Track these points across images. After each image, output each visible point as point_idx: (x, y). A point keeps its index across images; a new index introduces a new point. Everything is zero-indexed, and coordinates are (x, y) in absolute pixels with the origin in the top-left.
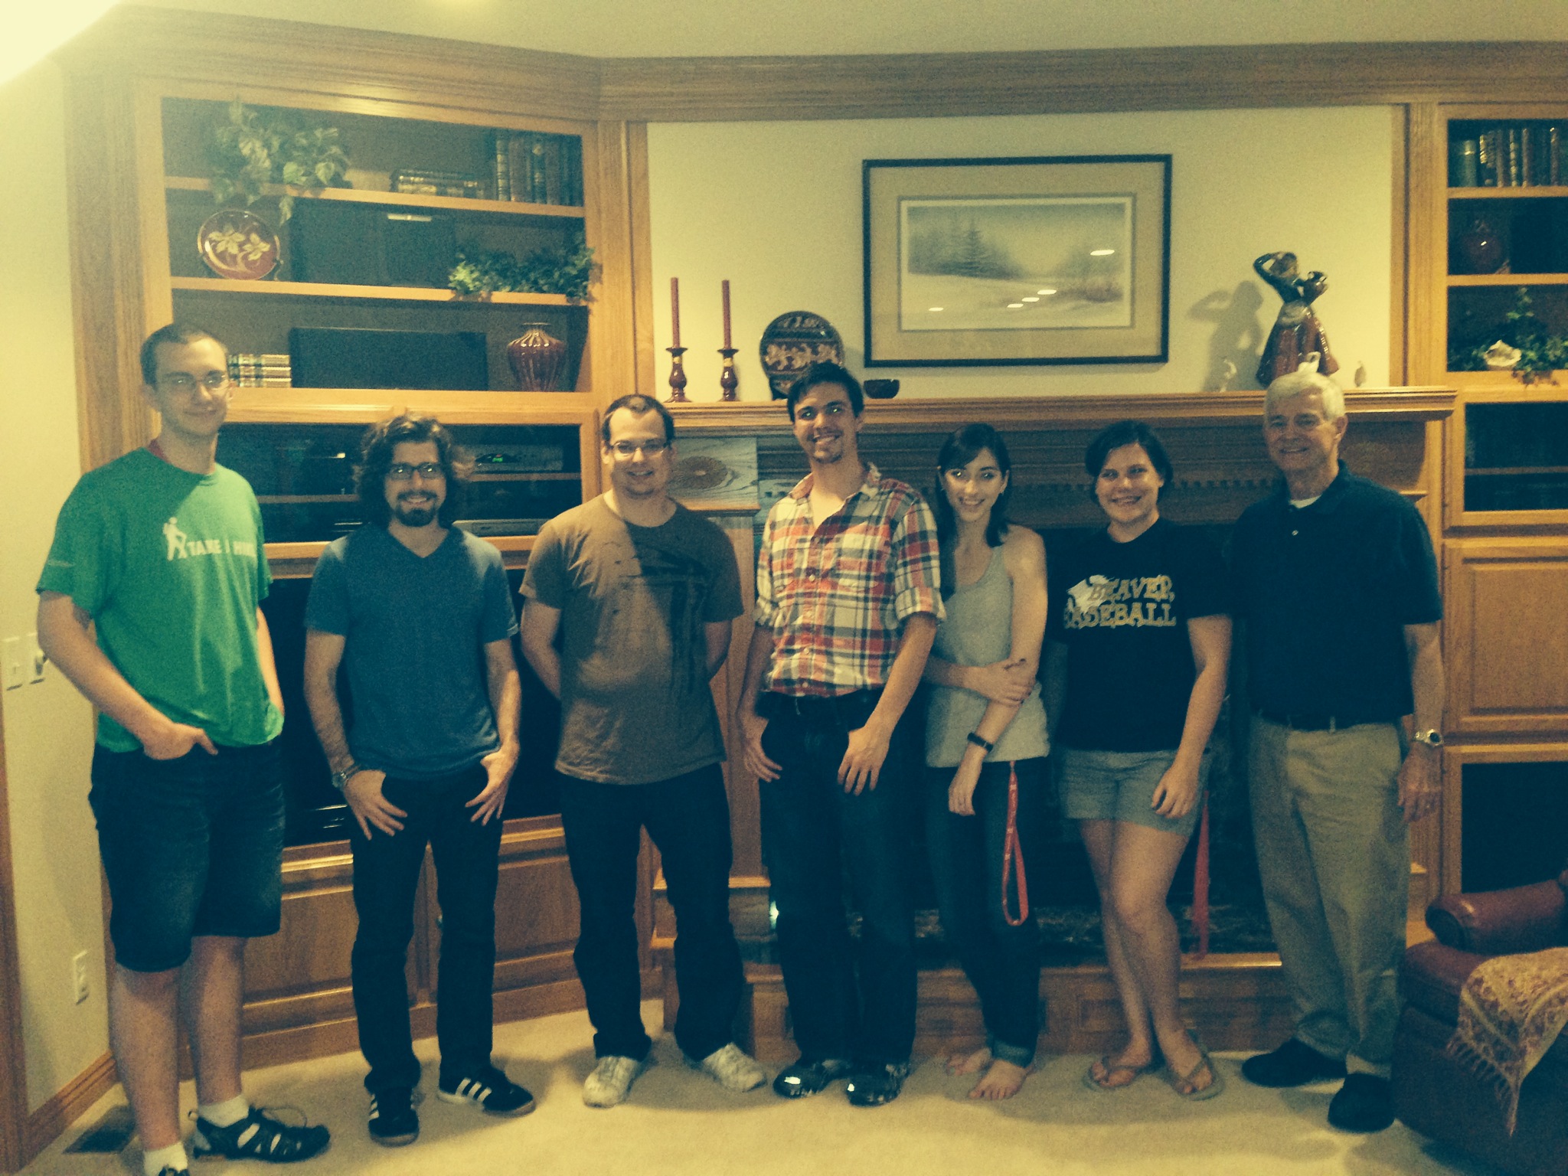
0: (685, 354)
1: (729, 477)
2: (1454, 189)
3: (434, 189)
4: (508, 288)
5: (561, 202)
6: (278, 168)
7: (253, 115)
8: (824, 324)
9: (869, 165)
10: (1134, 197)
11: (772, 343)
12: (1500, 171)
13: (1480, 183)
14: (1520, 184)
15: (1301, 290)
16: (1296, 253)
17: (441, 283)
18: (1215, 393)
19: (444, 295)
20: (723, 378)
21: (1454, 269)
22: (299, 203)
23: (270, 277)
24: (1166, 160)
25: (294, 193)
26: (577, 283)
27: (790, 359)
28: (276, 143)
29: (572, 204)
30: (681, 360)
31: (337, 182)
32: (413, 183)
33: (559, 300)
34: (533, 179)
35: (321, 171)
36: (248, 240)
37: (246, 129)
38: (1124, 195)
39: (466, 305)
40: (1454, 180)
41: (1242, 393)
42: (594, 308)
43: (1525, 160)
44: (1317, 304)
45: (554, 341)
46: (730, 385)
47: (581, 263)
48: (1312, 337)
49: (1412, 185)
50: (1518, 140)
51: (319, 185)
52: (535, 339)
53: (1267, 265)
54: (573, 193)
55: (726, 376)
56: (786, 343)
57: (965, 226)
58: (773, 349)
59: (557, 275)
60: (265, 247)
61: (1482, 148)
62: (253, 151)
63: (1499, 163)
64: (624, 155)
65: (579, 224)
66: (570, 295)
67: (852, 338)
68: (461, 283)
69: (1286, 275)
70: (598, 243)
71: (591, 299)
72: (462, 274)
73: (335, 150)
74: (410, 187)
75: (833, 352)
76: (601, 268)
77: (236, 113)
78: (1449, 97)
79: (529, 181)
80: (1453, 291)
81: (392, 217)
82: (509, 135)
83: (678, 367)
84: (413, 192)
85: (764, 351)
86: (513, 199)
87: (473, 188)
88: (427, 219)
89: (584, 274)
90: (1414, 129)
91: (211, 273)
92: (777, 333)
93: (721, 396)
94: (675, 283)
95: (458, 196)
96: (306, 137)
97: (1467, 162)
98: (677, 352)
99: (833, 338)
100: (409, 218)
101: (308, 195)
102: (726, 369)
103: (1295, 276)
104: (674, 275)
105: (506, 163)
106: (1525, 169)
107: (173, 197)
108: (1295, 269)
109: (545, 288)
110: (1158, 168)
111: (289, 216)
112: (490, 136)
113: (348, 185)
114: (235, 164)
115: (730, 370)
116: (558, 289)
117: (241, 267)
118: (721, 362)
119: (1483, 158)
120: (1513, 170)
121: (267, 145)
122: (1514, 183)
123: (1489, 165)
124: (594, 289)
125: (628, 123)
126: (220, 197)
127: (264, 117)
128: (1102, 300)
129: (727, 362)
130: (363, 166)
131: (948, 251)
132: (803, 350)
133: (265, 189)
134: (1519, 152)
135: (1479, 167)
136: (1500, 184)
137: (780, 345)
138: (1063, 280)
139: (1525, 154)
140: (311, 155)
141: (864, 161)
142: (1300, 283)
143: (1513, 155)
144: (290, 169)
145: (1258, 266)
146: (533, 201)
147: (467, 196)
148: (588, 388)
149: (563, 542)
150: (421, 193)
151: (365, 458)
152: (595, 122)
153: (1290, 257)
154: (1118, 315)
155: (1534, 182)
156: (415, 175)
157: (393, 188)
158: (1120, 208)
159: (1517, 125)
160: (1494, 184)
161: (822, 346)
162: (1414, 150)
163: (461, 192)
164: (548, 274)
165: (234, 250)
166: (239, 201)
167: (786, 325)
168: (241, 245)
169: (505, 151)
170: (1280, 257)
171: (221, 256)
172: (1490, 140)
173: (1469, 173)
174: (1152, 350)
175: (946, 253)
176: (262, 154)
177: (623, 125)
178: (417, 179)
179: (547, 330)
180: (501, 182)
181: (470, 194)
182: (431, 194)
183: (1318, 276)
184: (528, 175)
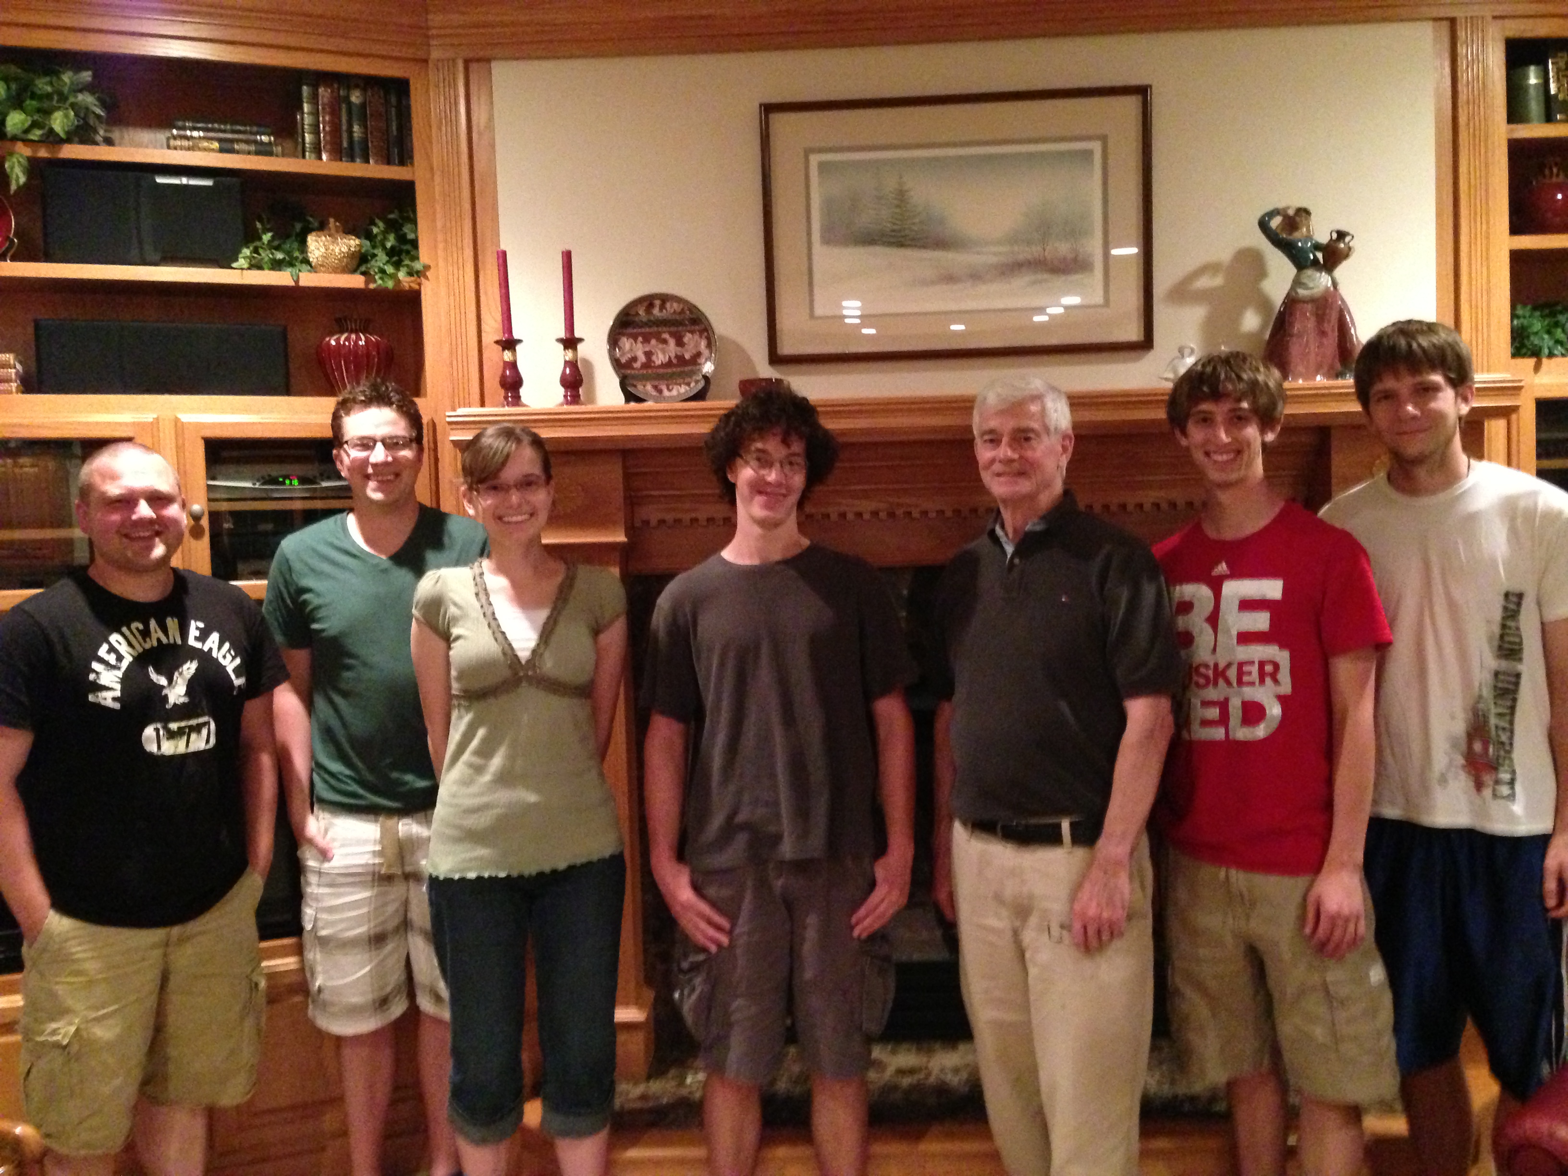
2: (1513, 127)
3: (216, 145)
5: (389, 162)
8: (693, 308)
9: (768, 109)
10: (1104, 139)
11: (624, 335)
13: (1549, 119)
15: (1320, 255)
16: (1310, 209)
17: (225, 259)
20: (563, 376)
21: (1517, 227)
25: (27, 152)
27: (649, 354)
30: (514, 355)
31: (87, 137)
32: (190, 138)
34: (350, 132)
35: (59, 123)
40: (1515, 116)
42: (426, 293)
46: (574, 384)
48: (1334, 315)
49: (1462, 119)
51: (56, 141)
53: (1275, 223)
54: (399, 150)
55: (568, 371)
56: (641, 334)
57: (891, 184)
58: (625, 342)
61: (1551, 75)
64: (462, 101)
65: (408, 188)
69: (1297, 235)
70: (431, 211)
73: (84, 97)
74: (187, 143)
78: (1506, 8)
79: (345, 136)
80: (1518, 258)
81: (161, 180)
82: (317, 77)
83: (510, 364)
84: (188, 149)
85: (613, 344)
86: (324, 157)
87: (269, 143)
88: (208, 182)
90: (1462, 49)
92: (630, 322)
93: (561, 399)
94: (501, 258)
95: (249, 153)
97: (1532, 92)
98: (509, 345)
99: (703, 326)
100: (184, 180)
101: (45, 153)
102: (567, 363)
103: (1309, 237)
105: (315, 114)
108: (1310, 228)
110: (1132, 103)
111: (23, 181)
113: (105, 142)
115: (572, 364)
119: (1553, 87)
123: (1561, 95)
125: (467, 62)
128: (1066, 272)
129: (569, 355)
131: (870, 216)
132: (665, 342)
135: (1548, 98)
137: (634, 337)
140: (48, 102)
141: (763, 105)
142: (1317, 247)
144: (15, 120)
145: (1263, 226)
147: (257, 153)
148: (422, 393)
150: (200, 150)
152: (426, 61)
153: (1304, 212)
154: (1088, 291)
156: (193, 129)
158: (1087, 155)
161: (689, 336)
162: (1463, 77)
163: (252, 148)
167: (641, 311)
169: (314, 100)
170: (1291, 212)
173: (1534, 107)
174: (1133, 335)
175: (868, 219)
177: (461, 64)
178: (195, 134)
180: (308, 137)
181: (264, 151)
182: (211, 150)
183: (1341, 235)
184: (344, 127)
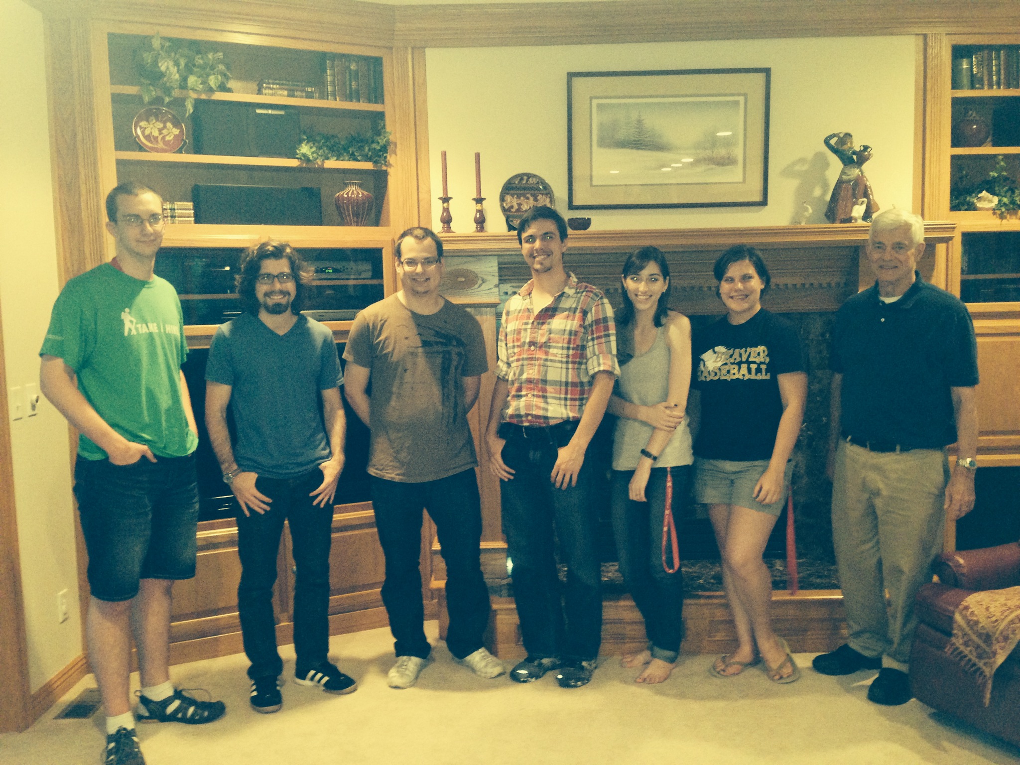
0: (451, 201)
1: (480, 282)
2: (954, 91)
3: (286, 93)
4: (335, 158)
5: (370, 101)
6: (185, 79)
7: (167, 44)
8: (542, 181)
9: (571, 75)
10: (745, 95)
11: (508, 194)
12: (986, 78)
13: (973, 87)
14: (999, 87)
15: (855, 157)
16: (852, 134)
17: (291, 154)
18: (799, 226)
19: (293, 163)
20: (476, 217)
21: (955, 143)
22: (198, 103)
23: (180, 151)
24: (767, 71)
25: (194, 96)
26: (380, 154)
27: (519, 205)
28: (182, 62)
29: (376, 102)
30: (448, 205)
31: (223, 88)
32: (272, 89)
33: (368, 166)
34: (351, 85)
35: (213, 81)
36: (165, 127)
37: (163, 53)
38: (739, 95)
39: (308, 169)
40: (955, 85)
41: (817, 226)
42: (391, 171)
43: (1002, 72)
44: (865, 167)
45: (365, 193)
46: (480, 222)
47: (382, 142)
48: (862, 188)
49: (929, 87)
50: (998, 58)
51: (211, 90)
52: (353, 192)
53: (833, 142)
54: (377, 95)
55: (478, 216)
56: (516, 194)
57: (634, 116)
58: (508, 198)
59: (367, 149)
60: (176, 131)
61: (974, 63)
62: (168, 68)
63: (985, 72)
64: (410, 69)
65: (381, 115)
66: (376, 162)
67: (560, 191)
68: (304, 155)
69: (845, 147)
70: (394, 129)
71: (388, 165)
72: (305, 149)
73: (221, 67)
74: (271, 92)
75: (548, 200)
76: (395, 144)
77: (156, 44)
78: (954, 29)
79: (348, 87)
80: (954, 158)
81: (259, 111)
82: (334, 57)
83: (446, 210)
84: (272, 95)
85: (502, 199)
86: (338, 99)
87: (312, 92)
88: (282, 113)
89: (384, 149)
90: (929, 51)
91: (141, 148)
92: (511, 188)
93: (474, 229)
94: (444, 155)
95: (301, 97)
96: (202, 58)
97: (964, 72)
98: (446, 200)
99: (547, 190)
100: (270, 112)
101: (203, 97)
102: (478, 211)
103: (851, 148)
104: (443, 150)
105: (333, 75)
106: (1002, 77)
107: (116, 99)
108: (851, 143)
109: (359, 158)
110: (760, 78)
111: (191, 111)
112: (323, 57)
113: (229, 90)
114: (156, 77)
115: (480, 212)
116: (368, 159)
117: (161, 145)
118: (474, 207)
119: (975, 70)
120: (995, 78)
121: (177, 64)
122: (995, 87)
123: (979, 75)
124: (391, 159)
125: (413, 48)
126: (146, 99)
127: (175, 45)
128: (722, 164)
129: (479, 207)
130: (239, 78)
131: (622, 134)
132: (528, 198)
133: (176, 93)
134: (998, 65)
135: (972, 75)
136: (986, 87)
137: (513, 195)
138: (698, 151)
139: (1002, 67)
140: (206, 70)
141: (568, 73)
142: (854, 153)
143: (994, 68)
144: (192, 80)
145: (827, 142)
146: (351, 101)
147: (307, 97)
148: (387, 224)
149: (371, 325)
150: (278, 95)
151: (242, 270)
152: (391, 48)
153: (848, 135)
154: (734, 175)
155: (1008, 86)
156: (273, 84)
157: (259, 92)
158: (737, 103)
159: (998, 48)
160: (982, 88)
161: (540, 196)
162: (930, 64)
163: (304, 94)
164: (361, 148)
165: (156, 133)
166: (158, 101)
167: (517, 182)
168: (160, 130)
169: (332, 68)
170: (841, 135)
171: (148, 138)
172: (980, 59)
173: (965, 80)
174: (758, 198)
175: (621, 135)
176: (174, 70)
177: (410, 50)
178: (275, 86)
179: (360, 186)
180: (330, 89)
181: (309, 96)
182: (284, 96)
183: (866, 148)
184: (348, 83)
